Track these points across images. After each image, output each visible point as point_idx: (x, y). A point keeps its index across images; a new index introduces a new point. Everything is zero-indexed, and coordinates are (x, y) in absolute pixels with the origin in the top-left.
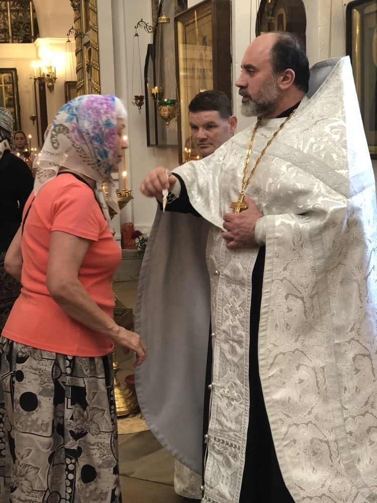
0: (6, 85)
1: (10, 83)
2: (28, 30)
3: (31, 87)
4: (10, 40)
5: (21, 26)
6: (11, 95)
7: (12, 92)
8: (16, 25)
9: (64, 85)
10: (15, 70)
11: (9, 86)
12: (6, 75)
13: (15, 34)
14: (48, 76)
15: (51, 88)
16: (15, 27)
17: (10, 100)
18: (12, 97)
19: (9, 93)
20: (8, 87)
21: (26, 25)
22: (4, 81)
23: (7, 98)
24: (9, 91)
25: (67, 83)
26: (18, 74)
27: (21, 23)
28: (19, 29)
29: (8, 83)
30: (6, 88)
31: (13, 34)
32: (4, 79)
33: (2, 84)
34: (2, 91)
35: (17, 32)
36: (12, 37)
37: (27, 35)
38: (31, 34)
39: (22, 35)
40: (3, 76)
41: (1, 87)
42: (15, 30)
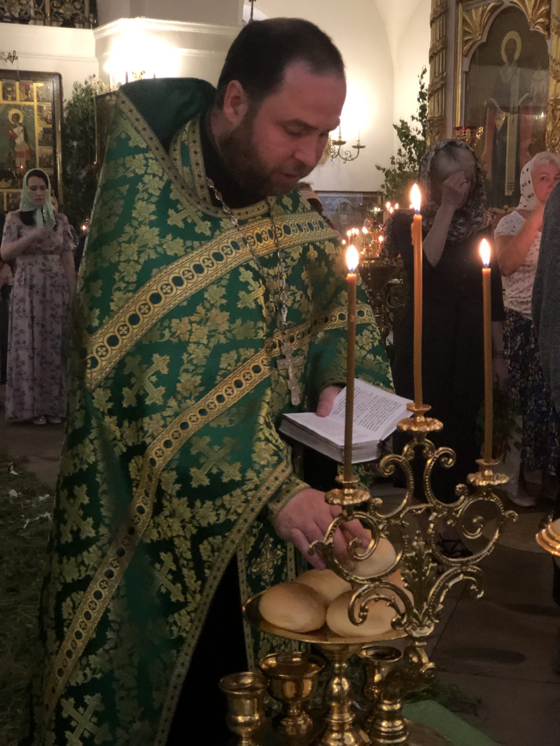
0: (42, 104)
1: (48, 101)
2: (78, 6)
4: (47, 20)
6: (48, 123)
7: (50, 117)
10: (58, 75)
11: (47, 106)
12: (40, 84)
13: (55, 10)
17: (45, 131)
18: (51, 126)
19: (46, 120)
20: (45, 108)
22: (38, 96)
23: (41, 129)
24: (45, 114)
26: (64, 83)
28: (63, 3)
29: (44, 100)
30: (40, 108)
31: (51, 10)
32: (38, 92)
33: (33, 101)
34: (34, 114)
35: (59, 8)
36: (51, 15)
37: (77, 14)
38: (83, 12)
39: (68, 14)
40: (36, 86)
41: (32, 107)
42: (57, 4)
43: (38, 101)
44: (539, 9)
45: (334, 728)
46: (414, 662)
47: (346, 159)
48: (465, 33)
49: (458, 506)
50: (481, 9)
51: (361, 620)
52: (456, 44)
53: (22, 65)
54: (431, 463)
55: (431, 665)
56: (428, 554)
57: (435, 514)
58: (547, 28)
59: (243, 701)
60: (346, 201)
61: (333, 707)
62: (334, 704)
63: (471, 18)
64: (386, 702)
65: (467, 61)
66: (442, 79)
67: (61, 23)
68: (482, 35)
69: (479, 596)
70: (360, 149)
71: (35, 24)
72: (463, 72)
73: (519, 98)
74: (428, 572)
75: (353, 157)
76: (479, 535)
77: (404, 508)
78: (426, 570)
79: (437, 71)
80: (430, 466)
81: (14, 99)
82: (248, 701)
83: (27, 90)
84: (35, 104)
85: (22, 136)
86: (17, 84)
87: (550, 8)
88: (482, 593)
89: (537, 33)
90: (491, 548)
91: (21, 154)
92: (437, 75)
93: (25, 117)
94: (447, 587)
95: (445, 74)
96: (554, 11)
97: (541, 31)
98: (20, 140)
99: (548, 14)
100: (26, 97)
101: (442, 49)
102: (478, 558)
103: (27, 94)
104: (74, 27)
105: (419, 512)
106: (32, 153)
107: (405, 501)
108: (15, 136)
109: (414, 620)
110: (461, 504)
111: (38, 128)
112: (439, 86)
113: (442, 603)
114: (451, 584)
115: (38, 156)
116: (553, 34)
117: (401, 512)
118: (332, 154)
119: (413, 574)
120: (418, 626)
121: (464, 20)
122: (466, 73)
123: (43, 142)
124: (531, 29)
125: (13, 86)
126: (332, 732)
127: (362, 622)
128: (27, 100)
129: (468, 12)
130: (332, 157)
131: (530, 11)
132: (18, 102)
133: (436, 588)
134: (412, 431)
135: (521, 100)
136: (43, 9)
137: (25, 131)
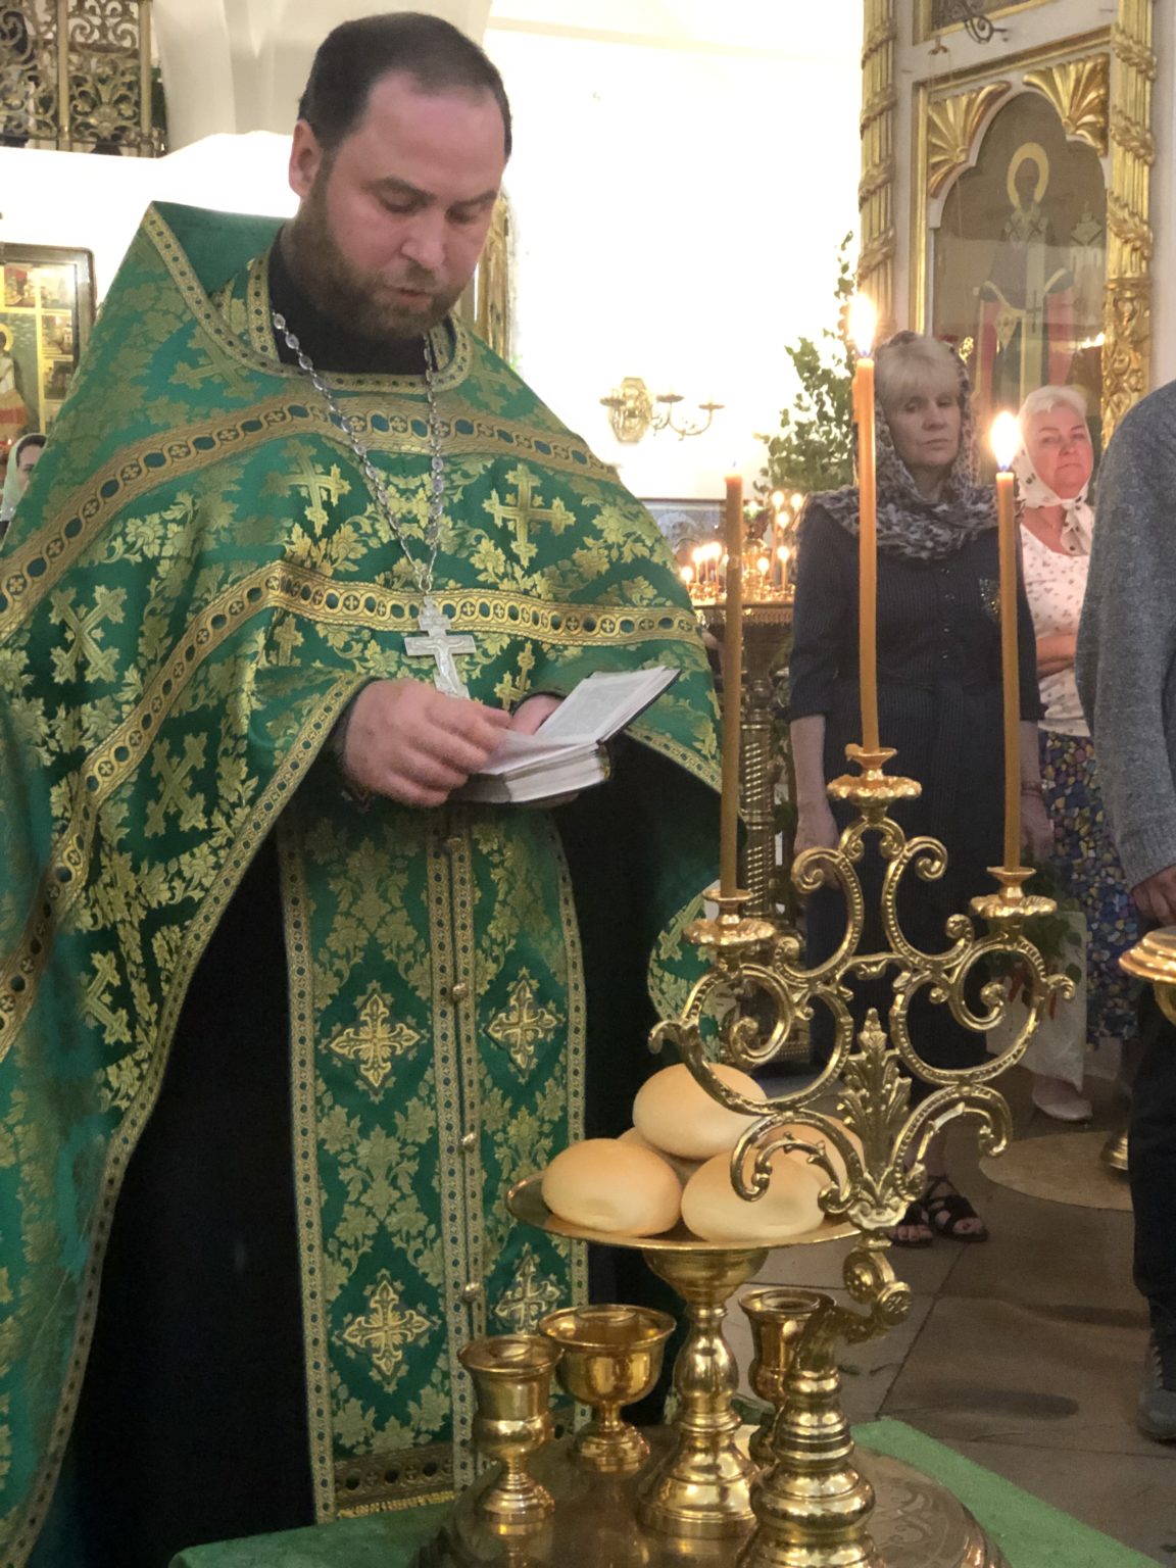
0: (52, 313)
1: (64, 306)
2: (124, 109)
4: (64, 139)
5: (105, 93)
6: (64, 352)
7: (69, 339)
8: (87, 88)
11: (63, 317)
12: (49, 273)
13: (80, 119)
16: (83, 95)
17: (61, 370)
18: (71, 358)
19: (60, 344)
20: (58, 321)
21: (123, 91)
22: (44, 298)
23: (51, 364)
24: (58, 334)
28: (95, 104)
29: (56, 305)
30: (48, 322)
31: (72, 119)
32: (43, 289)
33: (30, 305)
34: (34, 333)
35: (86, 114)
36: (70, 131)
37: (123, 129)
38: (138, 124)
39: (107, 129)
40: (40, 275)
41: (32, 320)
42: (82, 106)
43: (44, 306)
44: (1083, 96)
45: (699, 1444)
46: (865, 1285)
47: (683, 433)
48: (932, 149)
49: (953, 960)
50: (964, 100)
51: (757, 1189)
52: (914, 170)
54: (897, 869)
55: (901, 1286)
56: (891, 1058)
57: (906, 975)
58: (1102, 134)
59: (509, 1386)
60: (683, 518)
61: (696, 1399)
62: (697, 1394)
63: (946, 120)
64: (808, 1374)
65: (937, 206)
66: (886, 242)
67: (93, 147)
68: (967, 151)
69: (997, 1150)
70: (715, 411)
71: (37, 147)
72: (929, 229)
73: (1047, 279)
74: (894, 1095)
75: (697, 429)
76: (996, 1023)
77: (843, 960)
78: (890, 1091)
79: (875, 228)
80: (895, 875)
82: (519, 1388)
83: (21, 284)
84: (38, 312)
85: (10, 378)
86: (2, 270)
87: (1107, 94)
88: (1004, 1142)
89: (1079, 147)
90: (1019, 1051)
91: (6, 416)
92: (876, 235)
93: (16, 340)
94: (932, 1128)
95: (891, 233)
96: (1116, 100)
97: (1090, 140)
98: (5, 386)
99: (1103, 107)
100: (19, 298)
101: (885, 183)
102: (995, 1070)
103: (21, 292)
104: (119, 153)
105: (874, 969)
106: (30, 414)
107: (845, 945)
109: (865, 1195)
110: (958, 956)
111: (44, 362)
112: (879, 257)
113: (920, 1162)
114: (939, 1123)
115: (43, 420)
116: (1113, 145)
117: (836, 967)
118: (654, 422)
119: (863, 1098)
120: (872, 1207)
121: (931, 126)
122: (936, 230)
123: (54, 390)
124: (1069, 138)
126: (694, 1450)
127: (758, 1195)
128: (20, 304)
129: (939, 106)
130: (656, 427)
131: (1066, 102)
132: (1, 309)
133: (911, 1130)
134: (858, 799)
135: (1049, 285)
136: (56, 118)
137: (17, 368)
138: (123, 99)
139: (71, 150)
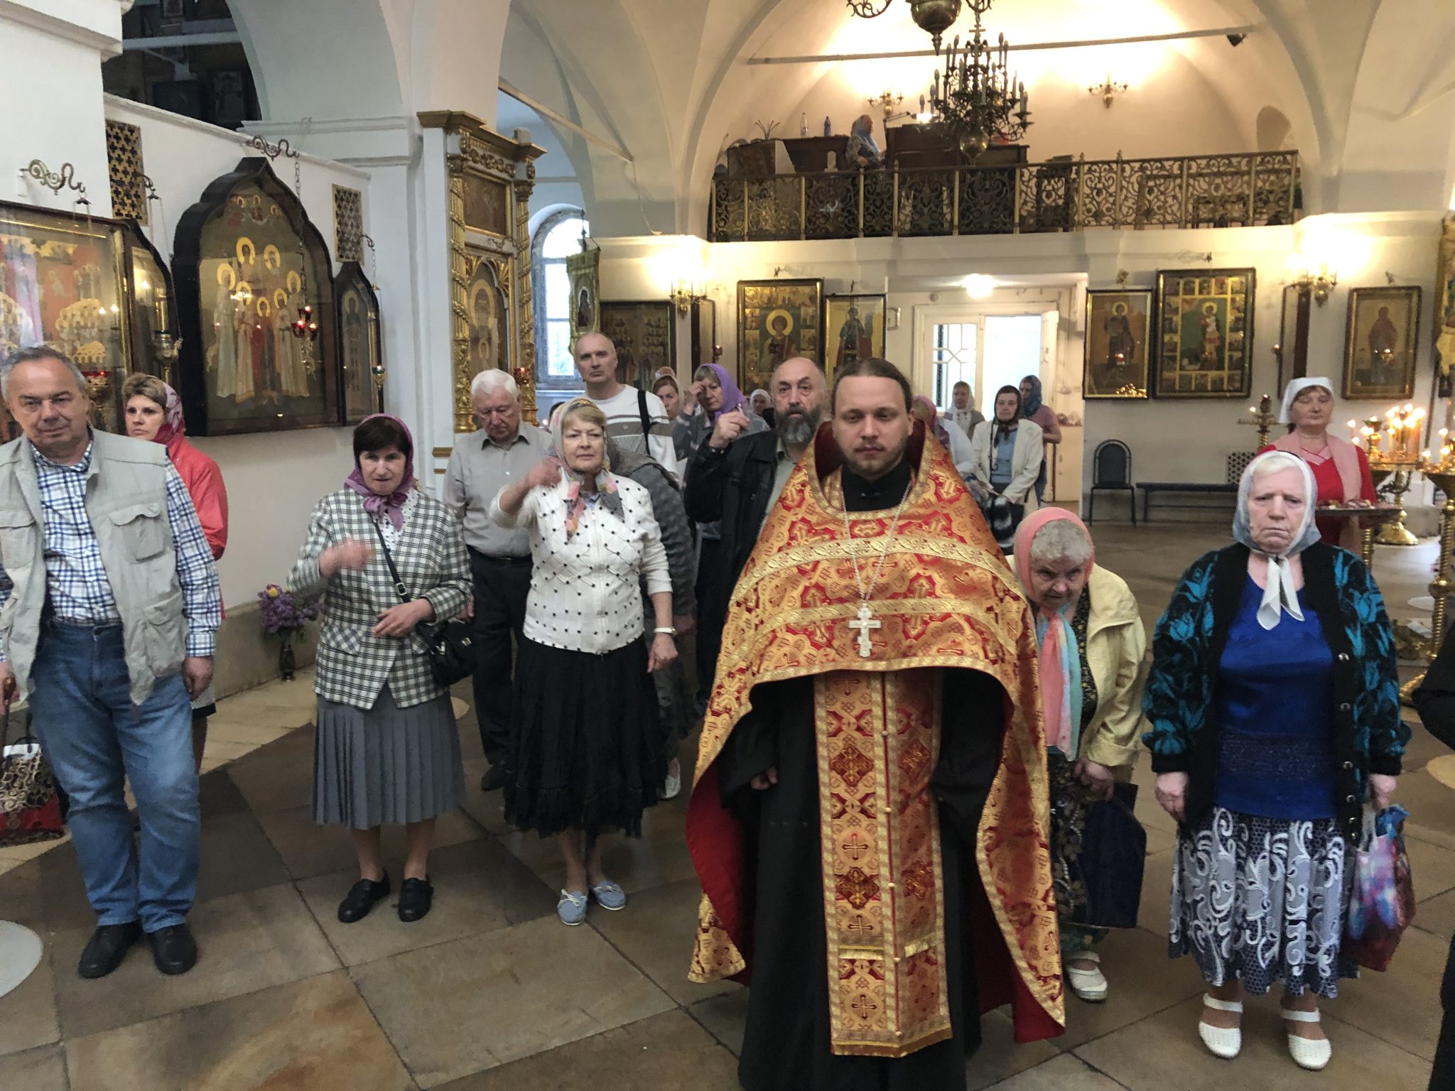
0: (1234, 296)
1: (1241, 293)
2: (1281, 203)
3: (1277, 299)
4: (1250, 221)
5: (1272, 198)
6: (1240, 312)
7: (1242, 307)
8: (1263, 196)
9: (1346, 294)
10: (1253, 270)
11: (1240, 298)
12: (1235, 279)
13: (1259, 211)
14: (1320, 279)
15: (1321, 301)
16: (1260, 200)
17: (1237, 320)
18: (1243, 315)
19: (1238, 310)
20: (1238, 300)
21: (1281, 195)
22: (1232, 290)
23: (1233, 317)
24: (1237, 305)
25: (1353, 291)
26: (1258, 276)
27: (1271, 192)
28: (1267, 203)
29: (1237, 292)
30: (1233, 300)
31: (1255, 212)
32: (1232, 286)
33: (1226, 293)
34: (1227, 306)
35: (1262, 208)
36: (1254, 217)
37: (1280, 213)
38: (1287, 210)
39: (1272, 213)
40: (1231, 281)
41: (1225, 300)
42: (1260, 204)
43: (1232, 294)
53: (1216, 264)
71: (1237, 226)
81: (1209, 293)
83: (1222, 285)
84: (1229, 296)
85: (1214, 325)
86: (1213, 280)
91: (1211, 341)
98: (1212, 328)
100: (1221, 291)
103: (1222, 288)
104: (1281, 223)
106: (1222, 339)
108: (1207, 325)
111: (1230, 317)
115: (1228, 341)
123: (1234, 329)
125: (1209, 282)
128: (1221, 294)
132: (1213, 295)
136: (1247, 212)
137: (1217, 321)
138: (1281, 199)
139: (1253, 225)
